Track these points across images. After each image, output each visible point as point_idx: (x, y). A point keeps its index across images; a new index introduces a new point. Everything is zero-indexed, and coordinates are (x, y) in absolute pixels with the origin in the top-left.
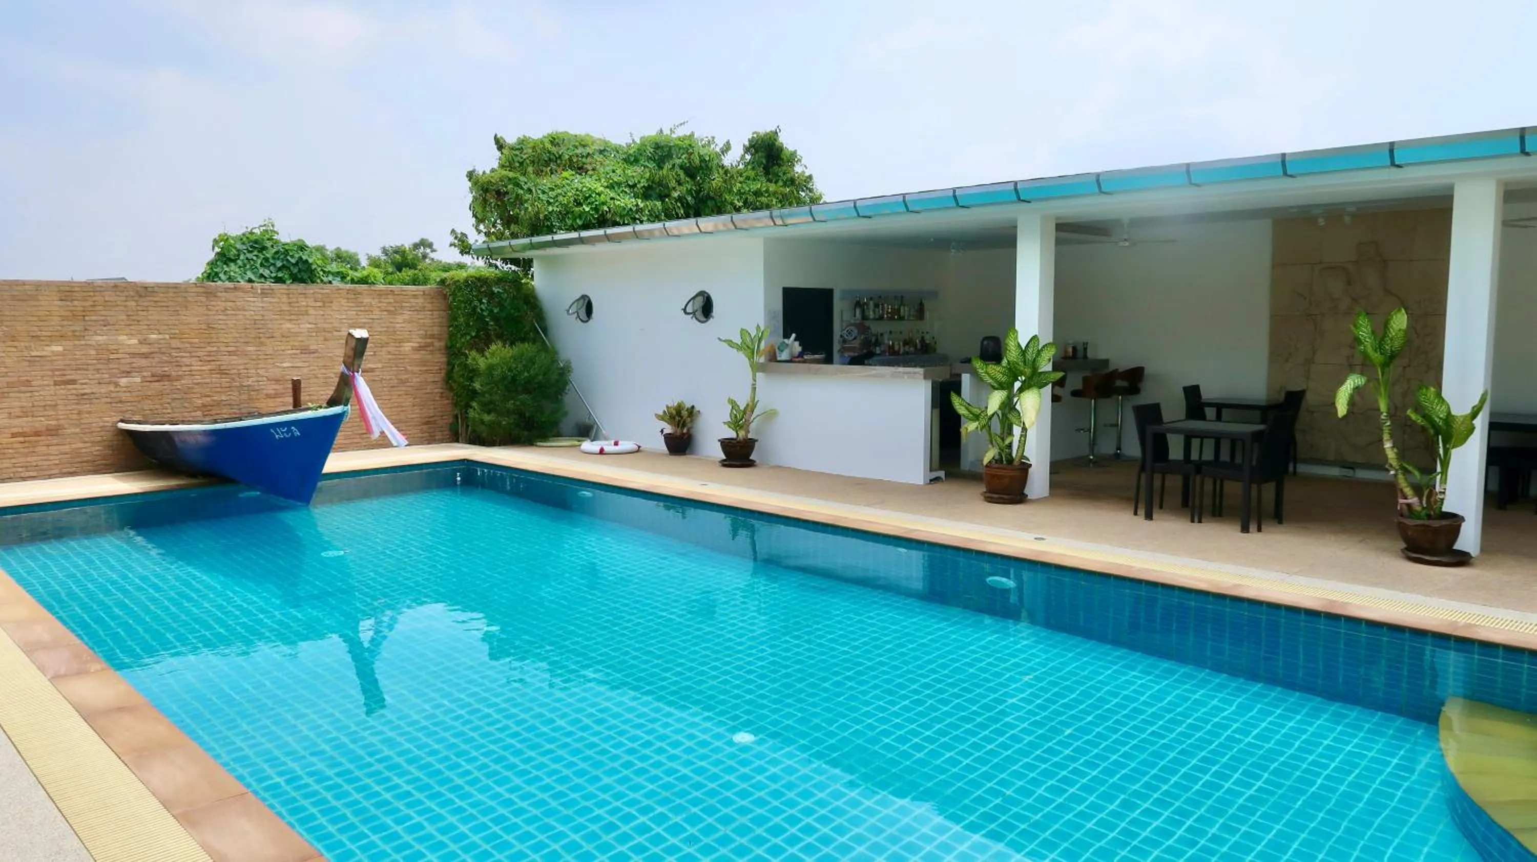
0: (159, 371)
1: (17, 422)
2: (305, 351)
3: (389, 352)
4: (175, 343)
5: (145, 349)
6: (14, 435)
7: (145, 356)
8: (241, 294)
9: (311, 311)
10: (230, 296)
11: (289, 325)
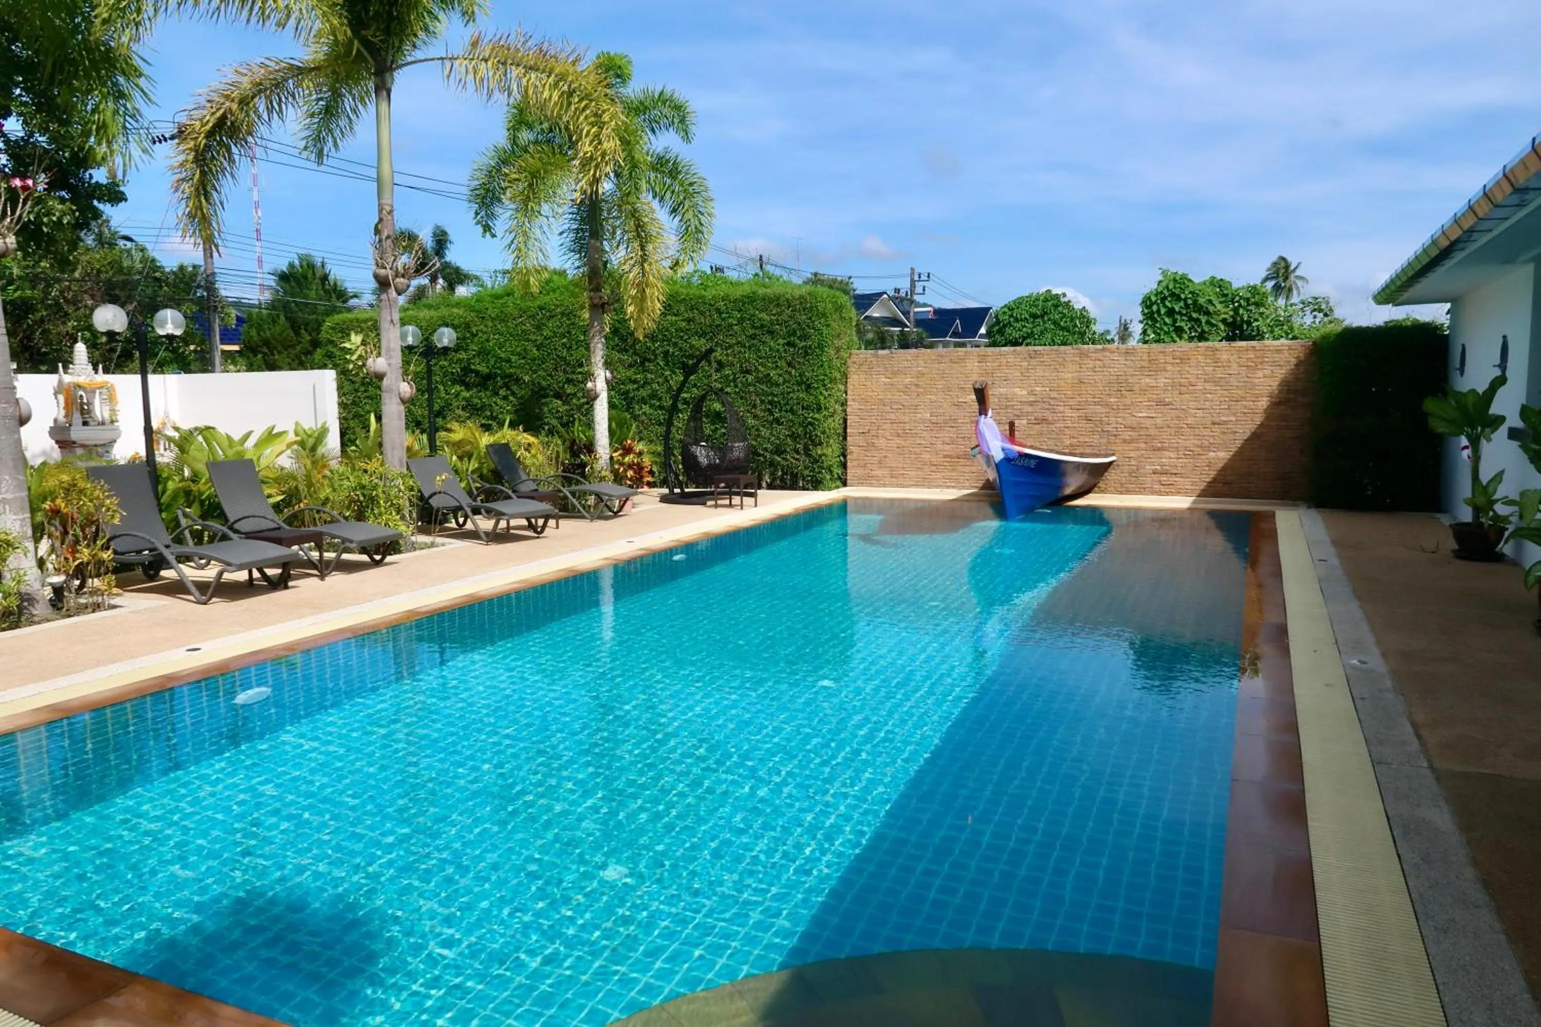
0: (1040, 415)
1: (947, 447)
2: (1161, 403)
3: (1245, 407)
4: (1054, 394)
5: (1032, 399)
6: (945, 456)
7: (1031, 404)
8: (1107, 354)
9: (1169, 368)
10: (1099, 356)
11: (1147, 380)
